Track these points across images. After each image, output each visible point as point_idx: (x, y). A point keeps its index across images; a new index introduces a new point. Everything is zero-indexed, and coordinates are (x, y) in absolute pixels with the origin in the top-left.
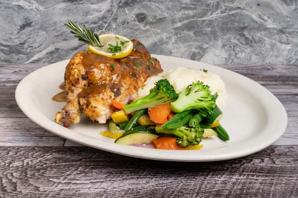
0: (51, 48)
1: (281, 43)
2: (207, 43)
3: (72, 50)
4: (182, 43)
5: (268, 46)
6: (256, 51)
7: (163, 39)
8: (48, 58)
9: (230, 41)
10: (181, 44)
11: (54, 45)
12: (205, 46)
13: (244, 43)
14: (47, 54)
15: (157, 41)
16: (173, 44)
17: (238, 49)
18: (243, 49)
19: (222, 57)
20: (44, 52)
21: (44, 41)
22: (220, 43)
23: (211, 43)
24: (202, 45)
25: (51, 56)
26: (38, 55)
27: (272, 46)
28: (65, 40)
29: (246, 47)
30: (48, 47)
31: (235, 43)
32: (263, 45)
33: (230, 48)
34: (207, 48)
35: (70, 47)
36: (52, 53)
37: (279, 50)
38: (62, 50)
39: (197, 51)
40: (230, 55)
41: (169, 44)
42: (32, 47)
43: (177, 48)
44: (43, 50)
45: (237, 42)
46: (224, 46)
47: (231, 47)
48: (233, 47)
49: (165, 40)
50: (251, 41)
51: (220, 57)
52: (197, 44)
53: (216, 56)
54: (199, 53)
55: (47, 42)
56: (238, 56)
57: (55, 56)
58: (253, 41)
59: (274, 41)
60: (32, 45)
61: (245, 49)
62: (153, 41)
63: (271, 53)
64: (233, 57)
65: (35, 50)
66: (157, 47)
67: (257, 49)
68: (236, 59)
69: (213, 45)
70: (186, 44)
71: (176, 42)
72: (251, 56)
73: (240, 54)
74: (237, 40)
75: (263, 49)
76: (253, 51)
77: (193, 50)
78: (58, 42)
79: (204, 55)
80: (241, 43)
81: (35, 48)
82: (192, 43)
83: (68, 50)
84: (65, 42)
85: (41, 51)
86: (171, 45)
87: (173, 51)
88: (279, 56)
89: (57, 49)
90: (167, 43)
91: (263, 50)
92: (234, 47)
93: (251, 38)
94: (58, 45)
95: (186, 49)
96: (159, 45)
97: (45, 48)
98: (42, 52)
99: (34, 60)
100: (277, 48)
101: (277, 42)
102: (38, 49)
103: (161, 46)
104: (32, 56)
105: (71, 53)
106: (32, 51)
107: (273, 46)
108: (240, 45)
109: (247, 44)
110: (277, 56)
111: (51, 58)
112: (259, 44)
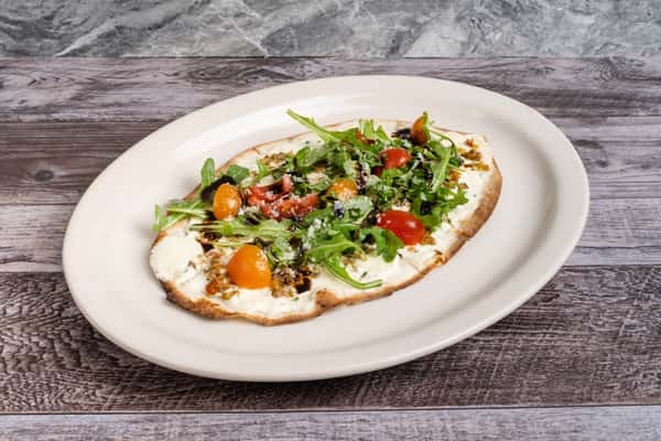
0: (108, 26)
1: (575, 12)
2: (425, 14)
3: (150, 29)
4: (373, 13)
5: (548, 19)
6: (524, 29)
7: (336, 6)
8: (103, 45)
9: (472, 10)
10: (373, 17)
11: (115, 20)
12: (421, 19)
13: (500, 13)
14: (100, 37)
15: (324, 11)
16: (356, 15)
17: (487, 25)
18: (498, 24)
19: (456, 41)
20: (95, 33)
21: (93, 13)
22: (451, 14)
23: (433, 14)
24: (415, 16)
25: (108, 42)
26: (82, 38)
27: (555, 18)
28: (137, 9)
29: (504, 20)
30: (102, 23)
31: (481, 14)
32: (539, 15)
33: (471, 24)
34: (425, 23)
35: (146, 23)
36: (109, 35)
37: (569, 25)
38: (130, 29)
39: (405, 29)
40: (471, 36)
41: (348, 16)
42: (69, 23)
43: (365, 24)
44: (91, 29)
45: (486, 11)
46: (459, 19)
47: (473, 21)
48: (477, 21)
49: (340, 8)
50: (515, 10)
51: (451, 41)
52: (405, 15)
53: (443, 38)
54: (410, 32)
55: (99, 14)
56: (487, 37)
57: (116, 41)
58: (518, 9)
59: (560, 9)
60: (69, 20)
61: (502, 23)
62: (316, 11)
63: (555, 31)
64: (477, 40)
65: (75, 30)
66: (325, 23)
67: (528, 26)
68: (482, 45)
69: (437, 19)
70: (384, 15)
71: (362, 12)
72: (513, 38)
73: (492, 34)
74: (486, 7)
75: (538, 24)
76: (519, 29)
77: (397, 27)
78: (122, 14)
79: (418, 37)
80: (495, 14)
81: (75, 26)
82: (395, 13)
83: (144, 30)
84: (135, 13)
85: (87, 33)
86: (351, 18)
87: (356, 29)
88: (568, 38)
89: (120, 28)
90: (344, 14)
91: (538, 27)
92: (480, 21)
93: (514, 5)
94: (123, 20)
95: (383, 25)
96: (329, 19)
97: (95, 26)
98: (91, 35)
99: (75, 50)
100: (566, 22)
101: (567, 12)
102: (82, 29)
103: (333, 21)
104: (70, 43)
105: (149, 35)
106: (69, 32)
107: (558, 17)
108: (492, 16)
109: (506, 14)
110: (566, 38)
111: (108, 45)
112: (530, 16)
